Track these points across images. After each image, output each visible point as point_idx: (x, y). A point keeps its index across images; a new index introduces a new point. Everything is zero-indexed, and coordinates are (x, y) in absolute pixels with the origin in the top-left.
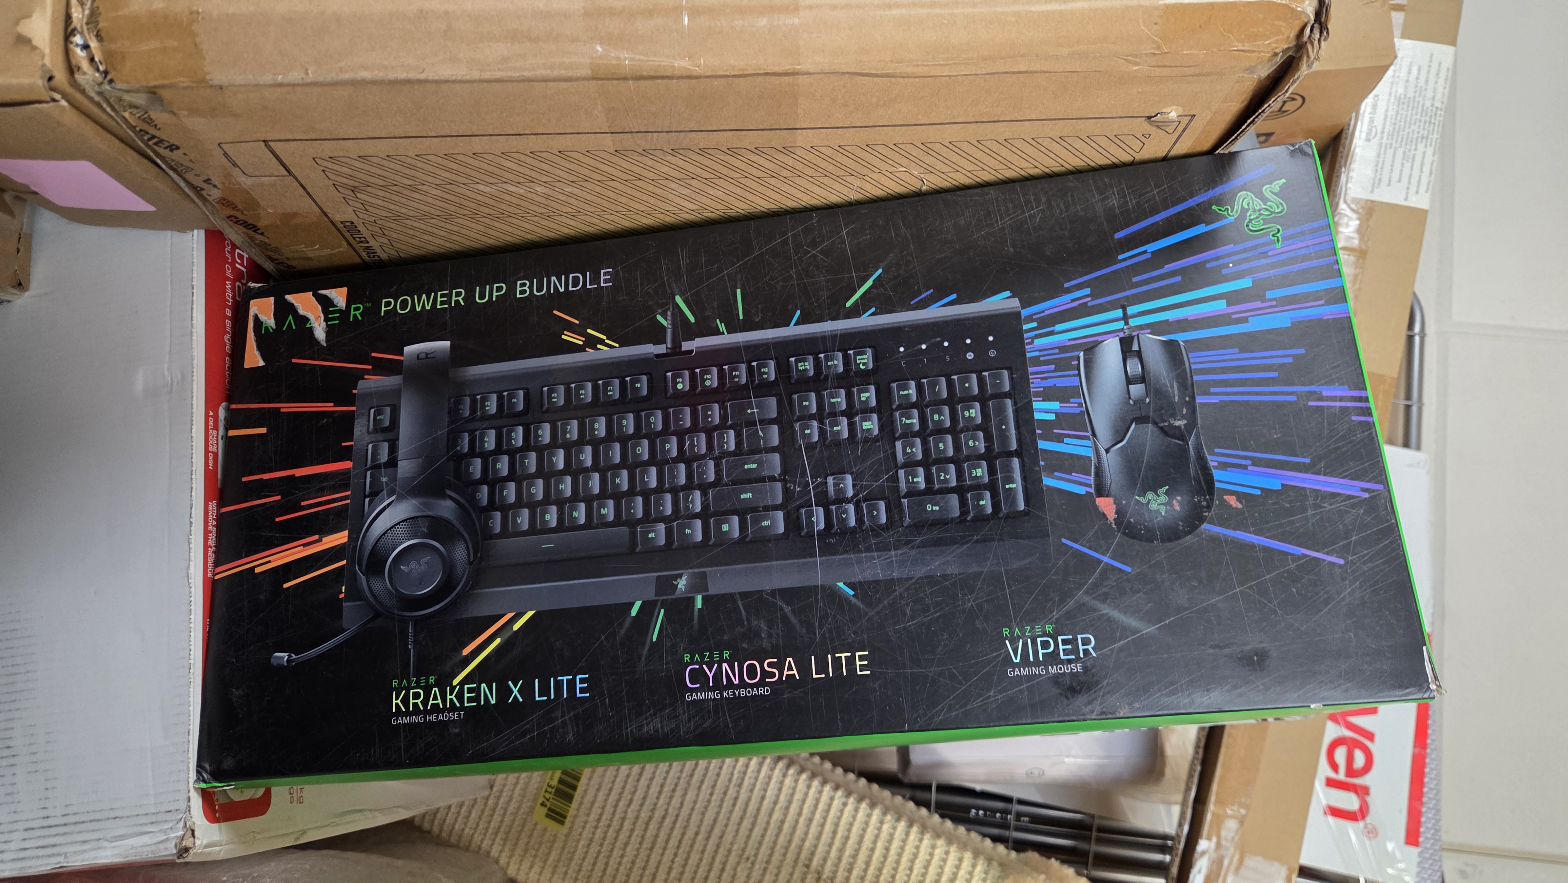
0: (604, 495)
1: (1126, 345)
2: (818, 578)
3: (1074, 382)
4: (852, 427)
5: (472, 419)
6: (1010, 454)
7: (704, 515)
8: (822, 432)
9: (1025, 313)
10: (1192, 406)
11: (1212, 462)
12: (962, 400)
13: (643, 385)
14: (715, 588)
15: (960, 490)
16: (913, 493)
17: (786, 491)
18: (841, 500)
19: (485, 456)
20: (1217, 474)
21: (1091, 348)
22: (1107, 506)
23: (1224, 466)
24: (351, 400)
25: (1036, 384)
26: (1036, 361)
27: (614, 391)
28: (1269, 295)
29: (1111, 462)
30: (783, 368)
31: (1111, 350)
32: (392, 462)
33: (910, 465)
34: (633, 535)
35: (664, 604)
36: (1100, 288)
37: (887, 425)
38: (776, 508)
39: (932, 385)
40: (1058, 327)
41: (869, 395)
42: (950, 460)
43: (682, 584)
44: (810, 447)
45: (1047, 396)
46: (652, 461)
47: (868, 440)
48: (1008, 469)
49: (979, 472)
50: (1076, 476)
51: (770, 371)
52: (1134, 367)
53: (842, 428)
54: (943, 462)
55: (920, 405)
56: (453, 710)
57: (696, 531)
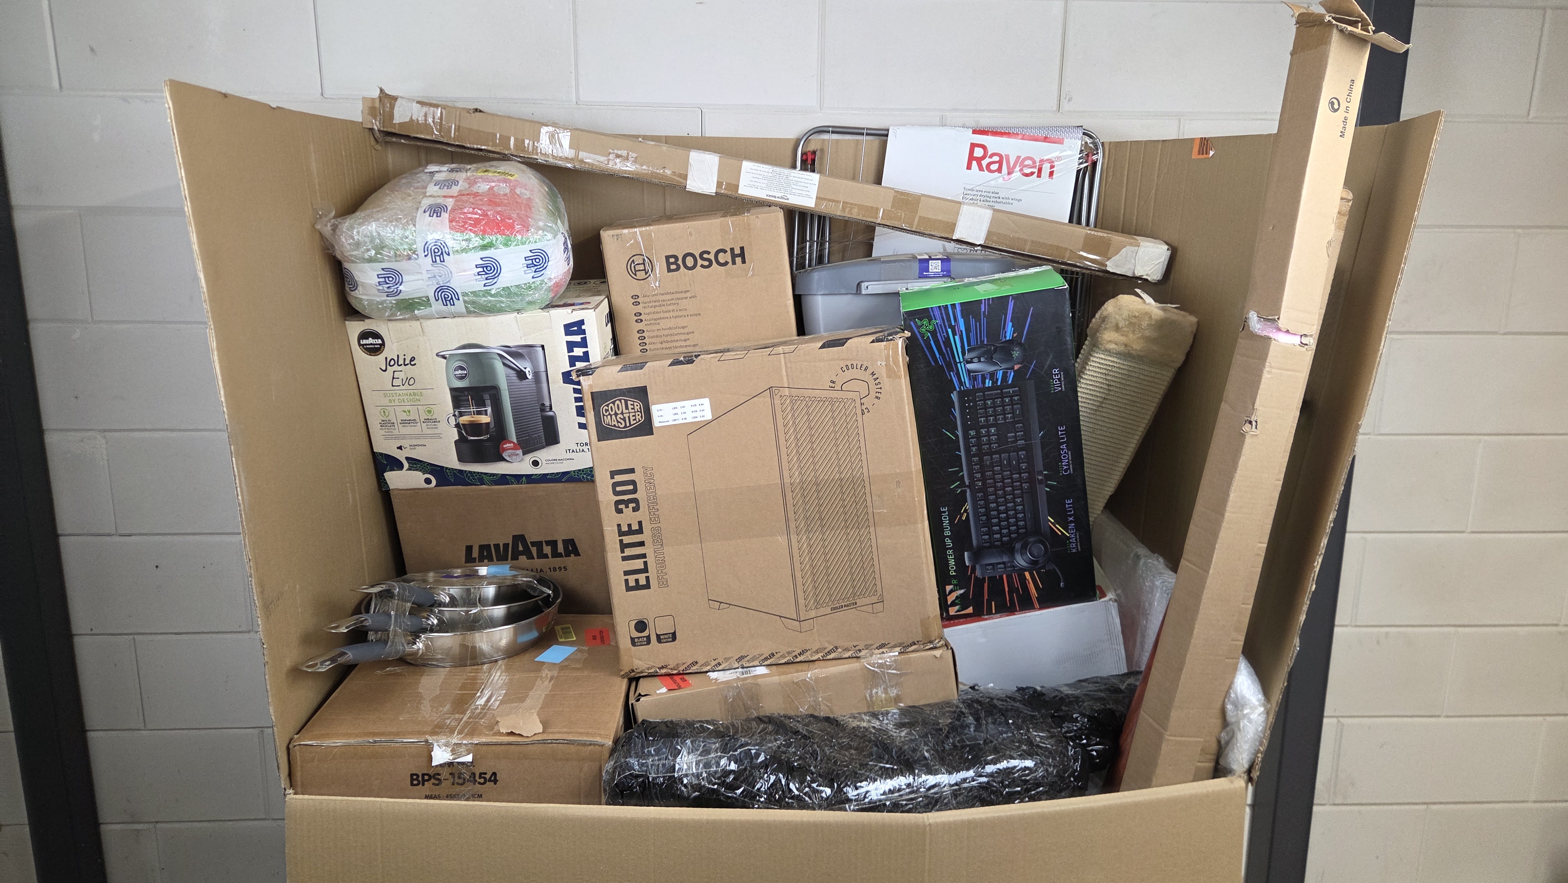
0: (1014, 502)
1: (968, 362)
2: (1038, 441)
3: (980, 376)
4: (993, 435)
5: (990, 542)
6: (1002, 392)
7: (1020, 474)
8: (995, 443)
9: (958, 389)
10: (987, 345)
11: (1004, 340)
12: (985, 406)
13: (980, 495)
14: (1041, 468)
15: (1012, 405)
16: (1013, 417)
17: (1013, 452)
18: (1015, 436)
19: (1002, 537)
20: (1008, 338)
21: (969, 372)
22: (1016, 367)
23: (1005, 337)
24: (984, 579)
25: (981, 385)
26: (974, 386)
27: (982, 502)
28: (953, 324)
29: (1004, 366)
30: (975, 455)
31: (969, 366)
32: (1004, 563)
33: (1005, 418)
34: (1026, 493)
35: (1046, 482)
36: (950, 369)
37: (993, 426)
38: (1018, 454)
39: (980, 414)
40: (963, 380)
41: (983, 431)
42: (1003, 408)
43: (1040, 478)
44: (999, 446)
45: (984, 383)
46: (1004, 490)
47: (997, 430)
48: (1006, 393)
49: (1007, 400)
50: (1008, 375)
51: (975, 459)
52: (976, 360)
53: (993, 438)
54: (1004, 410)
55: (987, 417)
56: (1076, 535)
57: (1025, 475)
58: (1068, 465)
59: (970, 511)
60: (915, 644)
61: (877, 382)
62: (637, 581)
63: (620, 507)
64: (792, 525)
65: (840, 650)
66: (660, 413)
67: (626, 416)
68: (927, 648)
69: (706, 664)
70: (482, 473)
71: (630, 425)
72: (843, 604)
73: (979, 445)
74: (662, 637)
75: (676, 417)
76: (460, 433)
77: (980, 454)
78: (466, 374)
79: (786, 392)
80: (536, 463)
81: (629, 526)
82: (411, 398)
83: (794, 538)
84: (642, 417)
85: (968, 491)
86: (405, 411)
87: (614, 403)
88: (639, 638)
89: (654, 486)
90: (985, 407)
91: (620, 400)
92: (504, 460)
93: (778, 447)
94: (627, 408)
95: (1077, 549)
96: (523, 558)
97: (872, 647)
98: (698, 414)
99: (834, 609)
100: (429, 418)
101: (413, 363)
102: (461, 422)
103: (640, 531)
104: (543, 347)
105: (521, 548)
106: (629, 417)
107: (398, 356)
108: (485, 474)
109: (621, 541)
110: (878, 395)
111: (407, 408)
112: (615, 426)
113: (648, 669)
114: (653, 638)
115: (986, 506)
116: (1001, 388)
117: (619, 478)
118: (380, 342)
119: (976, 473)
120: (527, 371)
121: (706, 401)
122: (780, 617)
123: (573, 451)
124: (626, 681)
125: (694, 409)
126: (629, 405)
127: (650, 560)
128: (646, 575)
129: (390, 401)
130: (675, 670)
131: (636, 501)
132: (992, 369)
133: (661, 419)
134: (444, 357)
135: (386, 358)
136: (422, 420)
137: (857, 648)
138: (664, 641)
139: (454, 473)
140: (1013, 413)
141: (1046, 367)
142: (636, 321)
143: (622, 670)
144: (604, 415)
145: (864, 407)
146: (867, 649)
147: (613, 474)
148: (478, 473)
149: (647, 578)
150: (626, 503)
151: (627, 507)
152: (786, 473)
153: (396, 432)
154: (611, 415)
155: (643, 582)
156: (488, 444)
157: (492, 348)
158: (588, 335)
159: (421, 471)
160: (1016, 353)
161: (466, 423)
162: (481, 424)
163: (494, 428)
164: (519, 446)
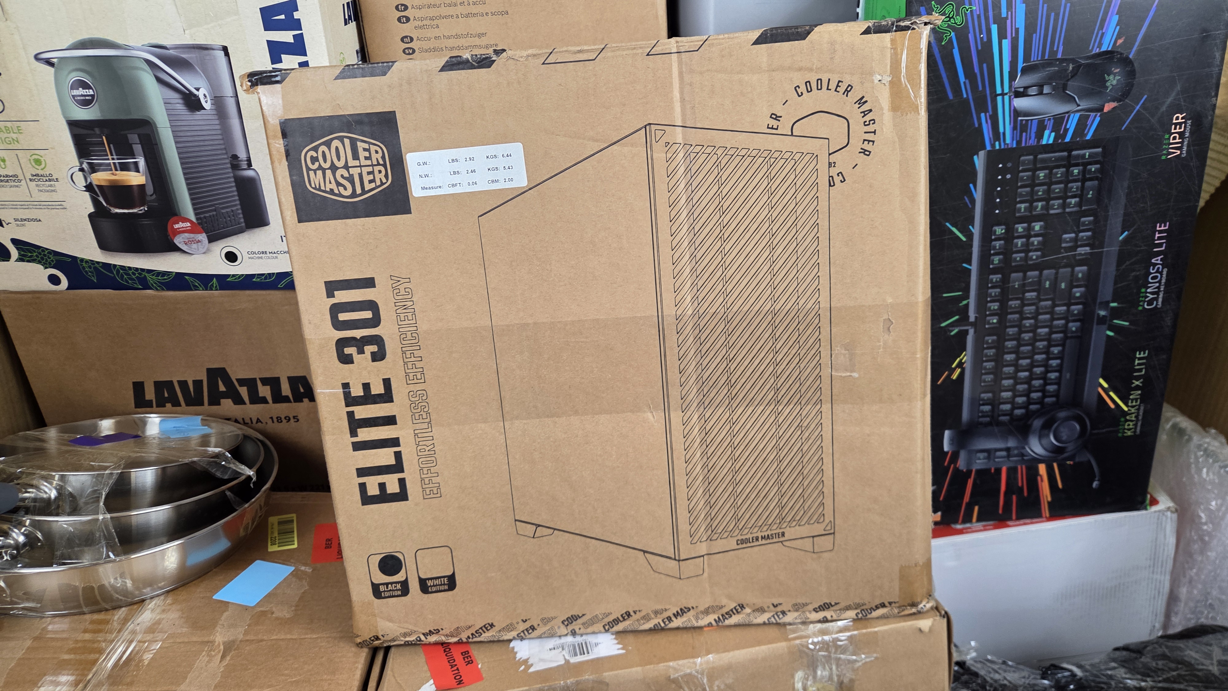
0: (1047, 353)
1: (1018, 95)
2: (1115, 249)
3: (1035, 122)
4: (1036, 235)
5: (991, 417)
6: (1069, 156)
7: (1068, 305)
8: (1036, 250)
9: (989, 148)
10: (1062, 60)
11: (1096, 51)
12: (1033, 180)
13: (990, 339)
14: (1109, 297)
15: (1084, 180)
16: (1080, 204)
17: (1065, 266)
18: (1076, 240)
19: (1013, 408)
20: (1104, 48)
21: (1016, 113)
22: (1108, 107)
23: (1100, 45)
24: (969, 472)
25: (1032, 142)
26: (1019, 142)
27: (991, 352)
28: (1004, 15)
29: (1084, 104)
30: (995, 271)
31: (1020, 103)
32: (1008, 450)
34: (1072, 337)
35: (1111, 320)
36: (982, 108)
37: (1038, 218)
38: (1073, 271)
39: (1021, 195)
40: (1001, 130)
41: (1020, 228)
42: (1066, 186)
43: (1102, 313)
44: (1043, 256)
45: (1040, 136)
46: (1034, 332)
47: (1045, 227)
48: (1078, 156)
49: (1076, 171)
50: (1089, 122)
51: (996, 278)
53: (1035, 240)
54: (1066, 189)
55: (1031, 202)
56: (1138, 409)
57: (1076, 309)
58: (1157, 293)
59: (968, 366)
60: (883, 605)
61: (867, 118)
62: (382, 486)
63: (348, 351)
64: (675, 393)
65: (748, 610)
66: (424, 170)
67: (355, 172)
68: (903, 613)
69: (510, 628)
70: (143, 270)
71: (364, 192)
72: (759, 535)
73: (1006, 253)
74: (429, 583)
75: (456, 179)
76: (96, 202)
77: (1006, 269)
78: (93, 96)
79: (678, 135)
80: (231, 257)
81: (366, 387)
82: (3, 136)
83: (676, 417)
84: (386, 176)
85: (971, 331)
87: (328, 144)
88: (387, 584)
89: (414, 314)
90: (1033, 183)
91: (341, 139)
92: (177, 249)
93: (655, 246)
94: (356, 157)
95: (1135, 432)
96: (227, 404)
97: (806, 608)
98: (501, 175)
99: (743, 541)
100: (40, 172)
102: (95, 183)
103: (387, 397)
104: (225, 49)
105: (222, 388)
106: (361, 176)
108: (149, 271)
109: (351, 415)
110: (866, 146)
112: (332, 192)
113: (405, 635)
114: (414, 586)
115: (998, 360)
116: (1069, 148)
117: (343, 296)
119: (991, 302)
120: (200, 94)
121: (517, 149)
122: (645, 552)
124: (363, 655)
125: (492, 163)
126: (360, 150)
127: (407, 449)
128: (401, 475)
130: (452, 636)
131: (378, 340)
132: (1058, 108)
133: (427, 182)
134: (49, 61)
136: (28, 176)
137: (779, 609)
138: (434, 589)
139: (95, 268)
140: (1081, 195)
141: (1164, 108)
142: (399, 20)
143: (358, 636)
144: (308, 169)
145: (834, 172)
146: (797, 611)
147: (332, 287)
148: (137, 269)
149: (402, 482)
150: (360, 344)
151: (361, 351)
152: (668, 298)
154: (324, 171)
155: (393, 487)
156: (146, 222)
158: (306, 31)
159: (39, 262)
160: (1113, 80)
161: (103, 184)
162: (131, 187)
163: (154, 195)
164: (199, 227)
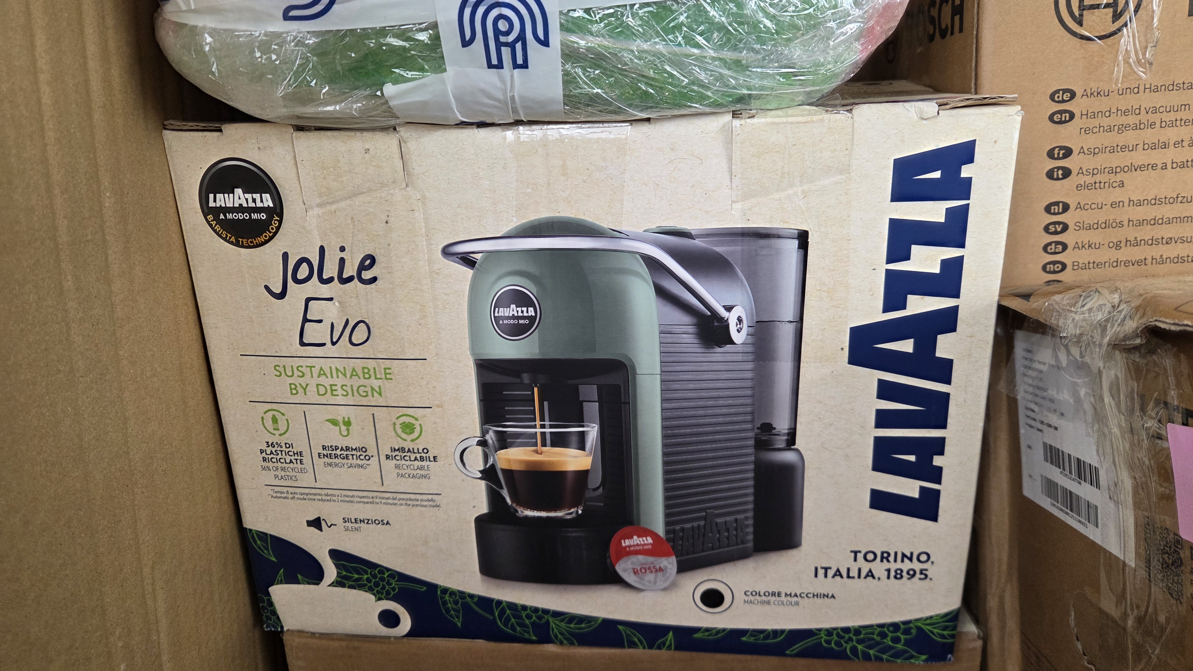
70: (546, 612)
76: (494, 497)
78: (532, 319)
80: (712, 599)
82: (356, 382)
86: (334, 422)
92: (616, 580)
100: (407, 445)
101: (367, 275)
102: (501, 465)
104: (803, 238)
107: (322, 250)
108: (557, 614)
111: (342, 413)
118: (268, 201)
120: (732, 318)
123: (838, 573)
129: (293, 389)
134: (467, 260)
135: (285, 256)
136: (386, 450)
139: (466, 606)
142: (1050, 175)
148: (536, 610)
153: (307, 480)
156: (574, 533)
157: (628, 237)
158: (977, 199)
159: (370, 590)
161: (515, 467)
162: (562, 474)
163: (601, 488)
164: (669, 545)
